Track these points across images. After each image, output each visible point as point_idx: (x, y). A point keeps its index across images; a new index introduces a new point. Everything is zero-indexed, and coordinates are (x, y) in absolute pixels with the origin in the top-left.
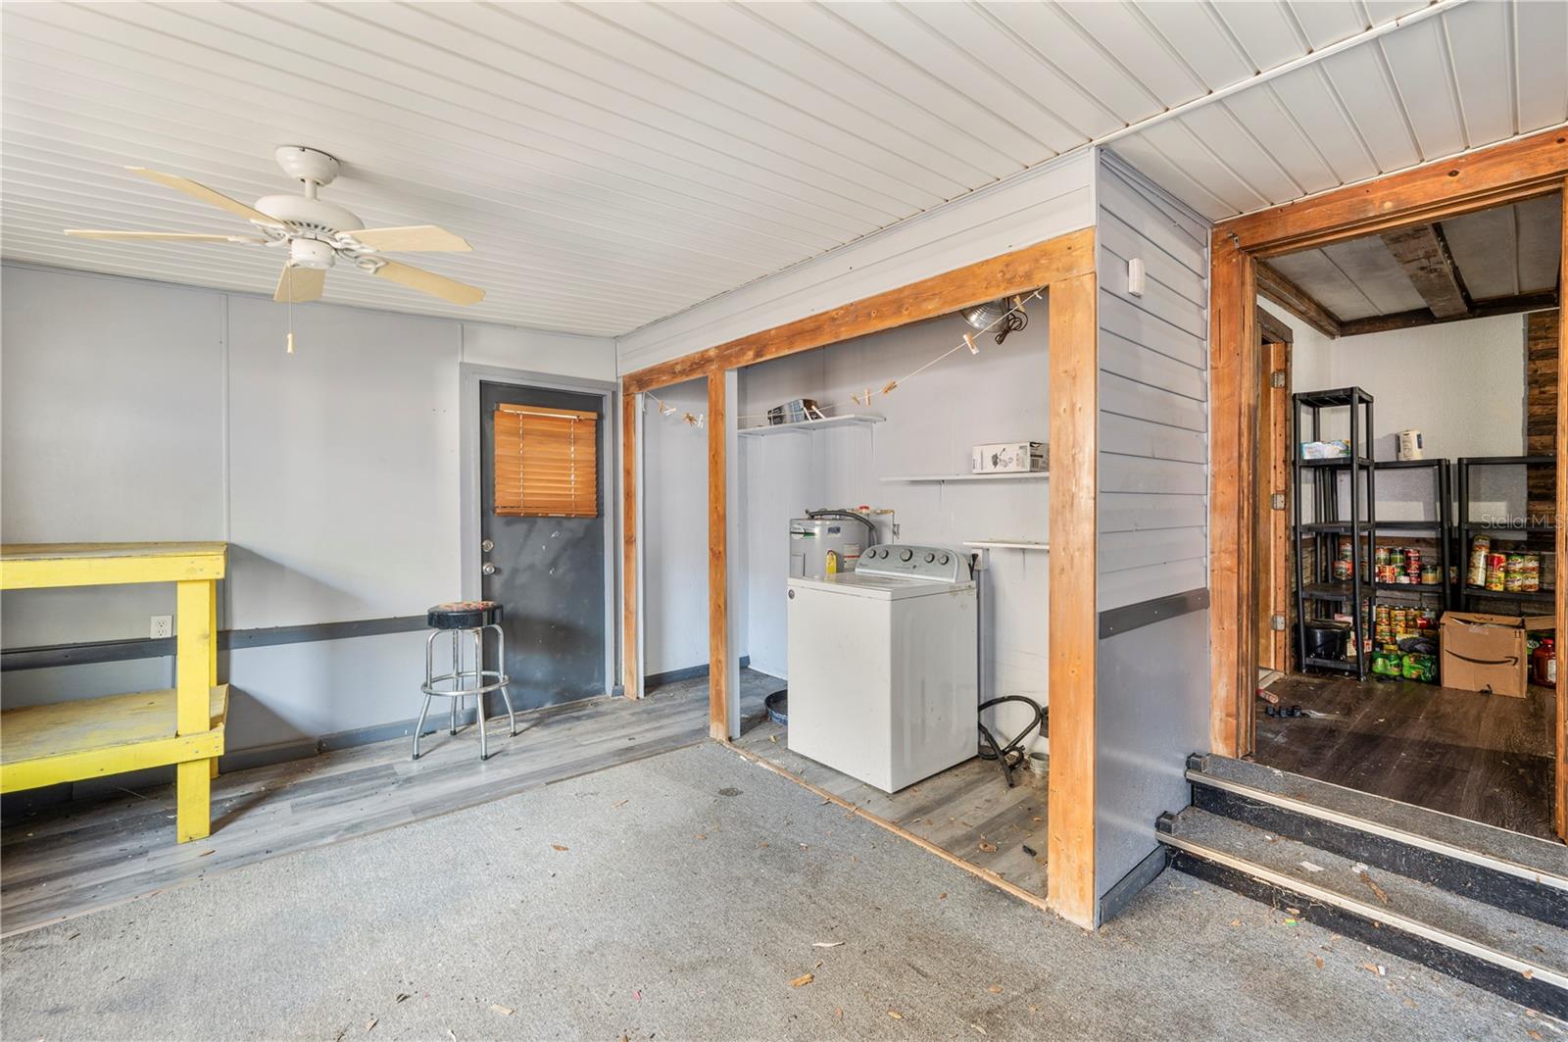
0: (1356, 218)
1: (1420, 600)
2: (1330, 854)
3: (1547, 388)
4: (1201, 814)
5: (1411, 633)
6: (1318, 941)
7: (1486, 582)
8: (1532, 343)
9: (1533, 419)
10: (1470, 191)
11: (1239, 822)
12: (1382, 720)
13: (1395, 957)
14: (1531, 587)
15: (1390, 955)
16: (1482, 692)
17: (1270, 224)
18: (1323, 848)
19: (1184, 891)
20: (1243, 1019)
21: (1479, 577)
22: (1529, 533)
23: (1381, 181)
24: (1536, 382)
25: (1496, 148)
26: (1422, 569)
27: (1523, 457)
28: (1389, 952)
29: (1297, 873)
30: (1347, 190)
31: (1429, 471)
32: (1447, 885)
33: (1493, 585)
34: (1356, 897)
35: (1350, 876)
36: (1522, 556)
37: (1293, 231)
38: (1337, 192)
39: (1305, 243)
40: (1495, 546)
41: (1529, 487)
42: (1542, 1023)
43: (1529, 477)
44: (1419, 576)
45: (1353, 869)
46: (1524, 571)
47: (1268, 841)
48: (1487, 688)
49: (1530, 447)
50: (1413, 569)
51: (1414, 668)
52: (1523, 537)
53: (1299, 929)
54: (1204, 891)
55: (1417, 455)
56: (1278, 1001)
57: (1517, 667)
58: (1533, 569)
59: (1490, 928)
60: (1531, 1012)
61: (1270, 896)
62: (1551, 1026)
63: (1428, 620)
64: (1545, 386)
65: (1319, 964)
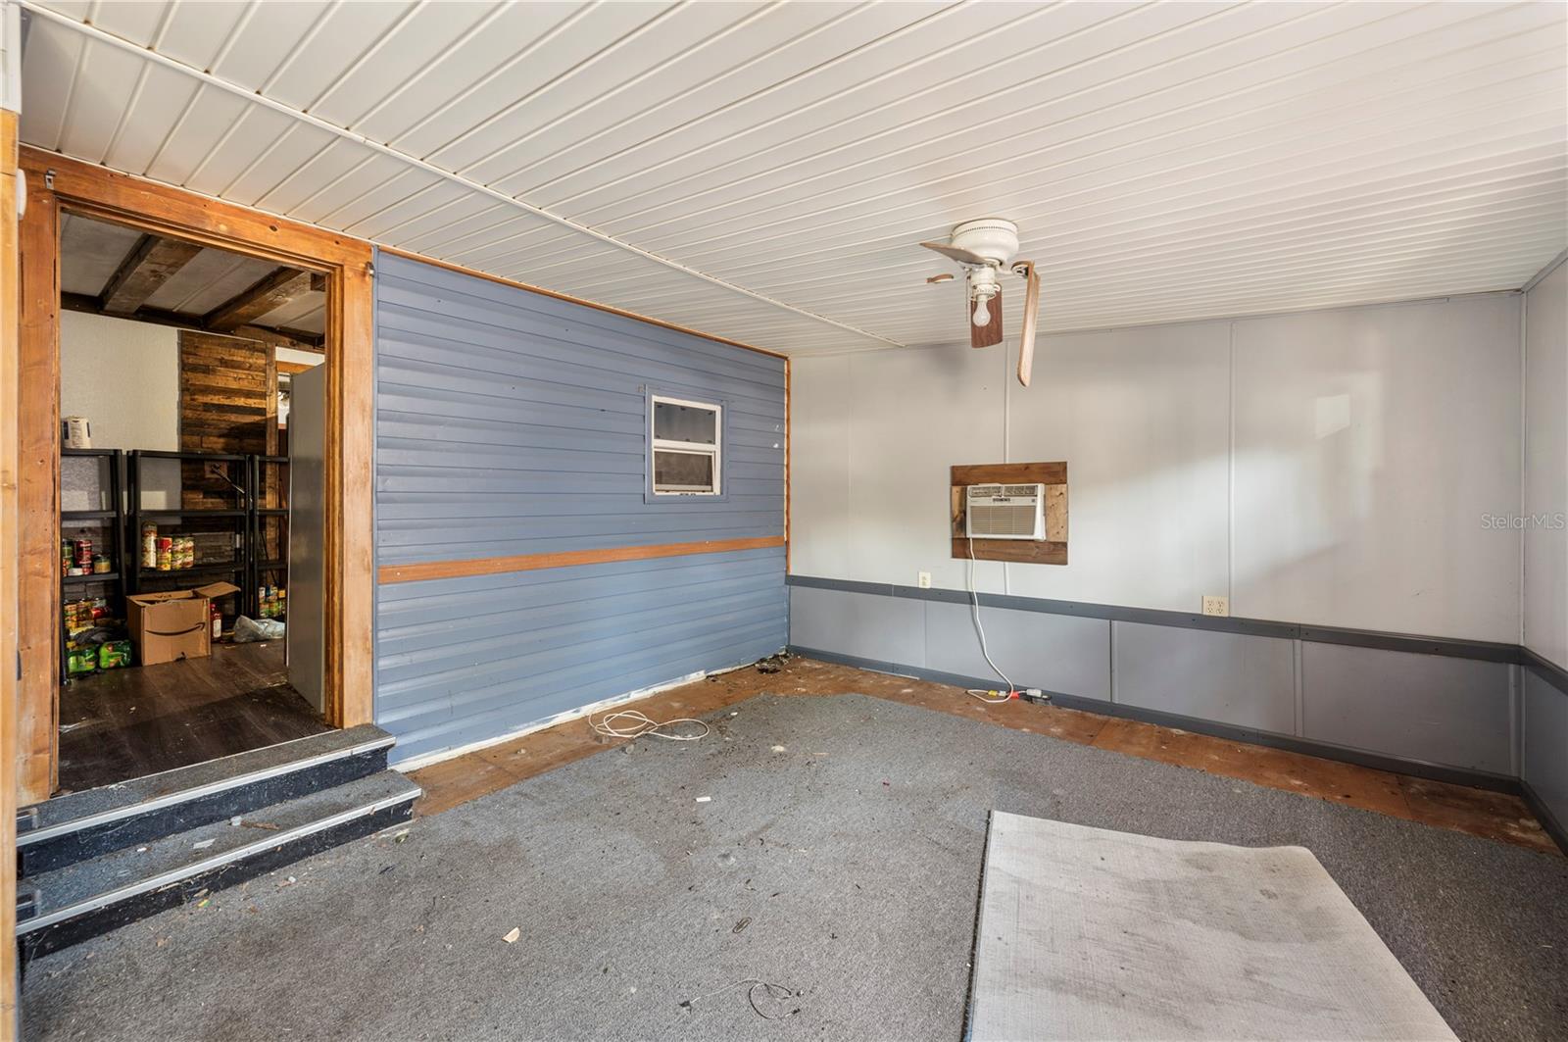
0: (195, 225)
1: (85, 591)
2: (205, 827)
3: (196, 397)
4: (42, 880)
5: (83, 626)
6: (237, 900)
7: (157, 564)
8: (185, 356)
9: (185, 421)
10: (283, 248)
11: (96, 858)
12: (134, 708)
13: (291, 866)
14: (188, 563)
15: (287, 867)
16: (178, 660)
17: (96, 183)
18: (195, 827)
19: (74, 967)
20: (255, 986)
21: (151, 561)
22: (183, 518)
23: (217, 203)
24: (188, 390)
25: (303, 226)
26: (94, 559)
27: (178, 453)
28: (287, 865)
29: (199, 856)
30: (185, 194)
31: (94, 460)
32: (299, 793)
33: (163, 566)
34: (258, 839)
35: (236, 830)
36: (182, 537)
37: (123, 204)
38: (175, 190)
39: (130, 222)
40: (162, 531)
41: (182, 478)
42: (381, 837)
43: (182, 471)
44: (92, 566)
45: (234, 824)
46: (184, 550)
47: (144, 852)
48: (181, 656)
49: (183, 444)
50: (85, 561)
51: (112, 657)
52: (177, 521)
53: (215, 903)
54: (98, 949)
55: (86, 444)
56: (260, 954)
57: (204, 630)
58: (190, 548)
59: (339, 801)
60: (373, 836)
61: (176, 897)
62: (384, 836)
63: (102, 609)
64: (194, 394)
65: (253, 910)
